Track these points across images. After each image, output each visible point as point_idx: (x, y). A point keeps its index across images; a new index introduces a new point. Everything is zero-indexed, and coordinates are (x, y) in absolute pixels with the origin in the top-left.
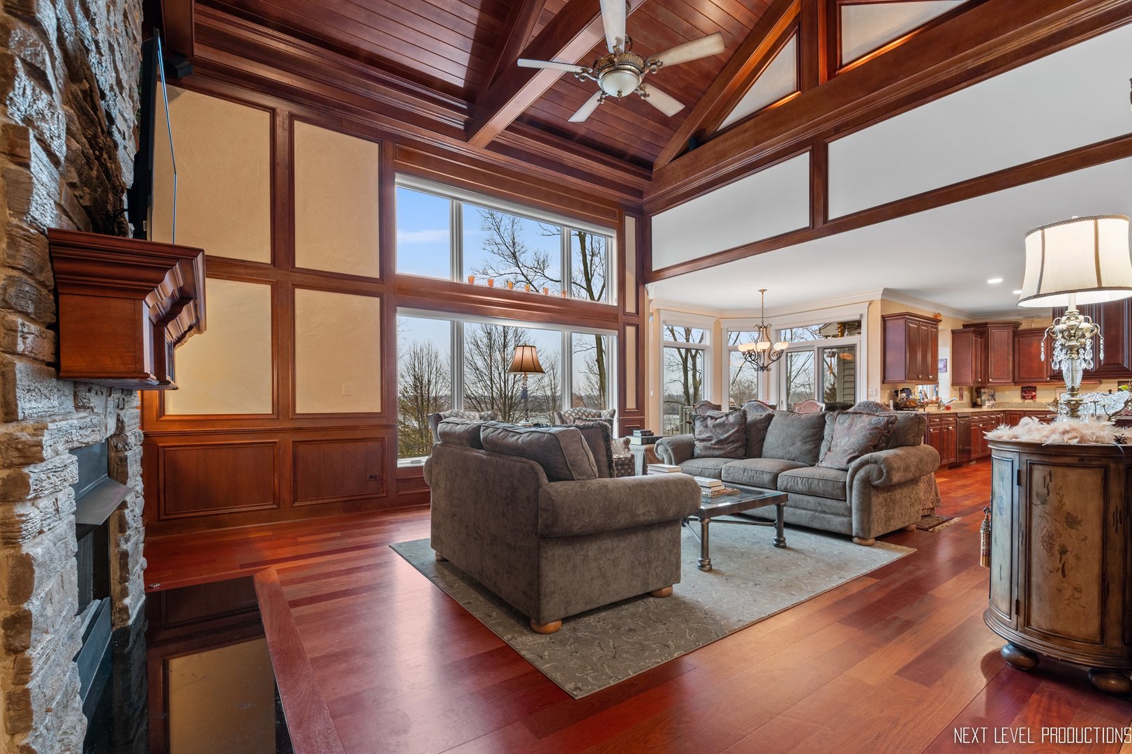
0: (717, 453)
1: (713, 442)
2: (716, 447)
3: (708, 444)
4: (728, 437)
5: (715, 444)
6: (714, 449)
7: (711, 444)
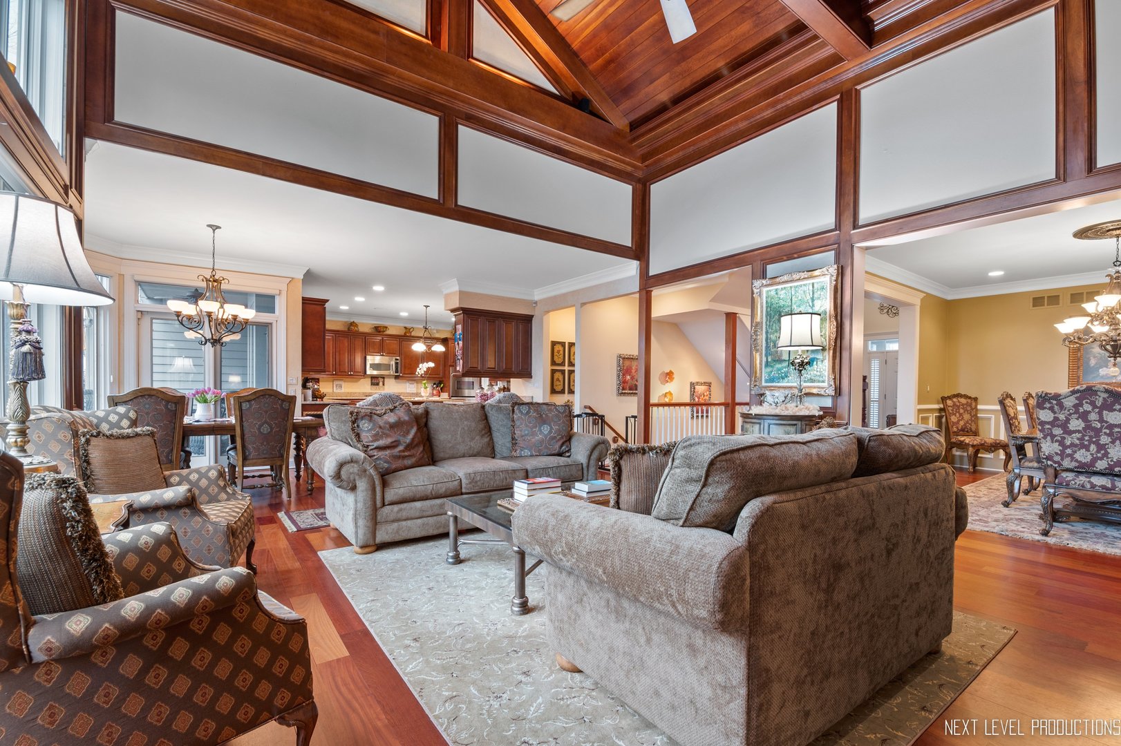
0: (408, 462)
1: (401, 448)
2: (406, 454)
3: (396, 451)
4: (413, 439)
5: (403, 451)
6: (404, 457)
7: (400, 451)
